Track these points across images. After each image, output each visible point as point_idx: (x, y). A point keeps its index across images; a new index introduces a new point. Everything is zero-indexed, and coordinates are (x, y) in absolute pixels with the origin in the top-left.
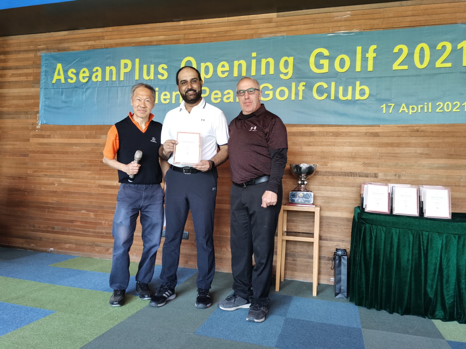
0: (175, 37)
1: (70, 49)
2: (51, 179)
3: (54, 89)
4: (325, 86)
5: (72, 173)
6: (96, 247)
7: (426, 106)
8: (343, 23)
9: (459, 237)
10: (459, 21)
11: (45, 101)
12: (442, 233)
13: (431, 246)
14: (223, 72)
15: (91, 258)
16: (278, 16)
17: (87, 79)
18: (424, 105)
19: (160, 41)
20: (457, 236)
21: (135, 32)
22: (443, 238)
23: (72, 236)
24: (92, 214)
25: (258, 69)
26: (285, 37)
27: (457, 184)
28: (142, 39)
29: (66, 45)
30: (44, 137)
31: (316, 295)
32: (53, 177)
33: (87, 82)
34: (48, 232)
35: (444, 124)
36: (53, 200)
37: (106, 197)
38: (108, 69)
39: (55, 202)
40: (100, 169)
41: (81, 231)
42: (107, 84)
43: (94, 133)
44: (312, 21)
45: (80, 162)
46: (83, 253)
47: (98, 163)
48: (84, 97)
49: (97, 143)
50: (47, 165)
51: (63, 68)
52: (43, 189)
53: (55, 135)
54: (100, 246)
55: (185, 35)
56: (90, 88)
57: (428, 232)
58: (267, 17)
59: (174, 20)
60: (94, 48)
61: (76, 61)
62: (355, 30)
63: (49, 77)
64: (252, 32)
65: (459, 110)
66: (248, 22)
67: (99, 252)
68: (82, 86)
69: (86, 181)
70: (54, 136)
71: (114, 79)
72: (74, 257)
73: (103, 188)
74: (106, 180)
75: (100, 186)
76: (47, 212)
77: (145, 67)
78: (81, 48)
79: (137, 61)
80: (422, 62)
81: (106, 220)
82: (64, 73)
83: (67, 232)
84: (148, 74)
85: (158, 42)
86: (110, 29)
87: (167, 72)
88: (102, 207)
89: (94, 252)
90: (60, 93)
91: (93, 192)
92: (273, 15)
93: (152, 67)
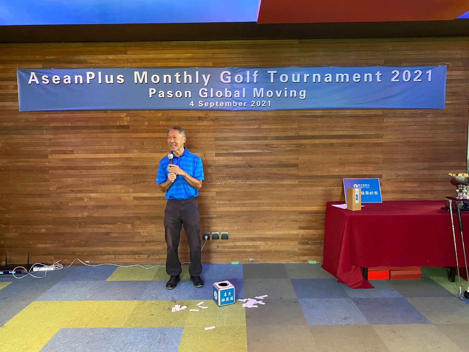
5: (103, 188)
6: (136, 255)
16: (299, 43)
19: (188, 58)
23: (109, 248)
30: (65, 153)
32: (81, 193)
34: (82, 246)
36: (84, 215)
40: (133, 182)
41: (118, 242)
45: (110, 176)
47: (131, 176)
49: (127, 157)
50: (72, 181)
52: (71, 204)
60: (115, 62)
70: (78, 151)
73: (139, 200)
74: (142, 192)
76: (78, 227)
86: (133, 44)
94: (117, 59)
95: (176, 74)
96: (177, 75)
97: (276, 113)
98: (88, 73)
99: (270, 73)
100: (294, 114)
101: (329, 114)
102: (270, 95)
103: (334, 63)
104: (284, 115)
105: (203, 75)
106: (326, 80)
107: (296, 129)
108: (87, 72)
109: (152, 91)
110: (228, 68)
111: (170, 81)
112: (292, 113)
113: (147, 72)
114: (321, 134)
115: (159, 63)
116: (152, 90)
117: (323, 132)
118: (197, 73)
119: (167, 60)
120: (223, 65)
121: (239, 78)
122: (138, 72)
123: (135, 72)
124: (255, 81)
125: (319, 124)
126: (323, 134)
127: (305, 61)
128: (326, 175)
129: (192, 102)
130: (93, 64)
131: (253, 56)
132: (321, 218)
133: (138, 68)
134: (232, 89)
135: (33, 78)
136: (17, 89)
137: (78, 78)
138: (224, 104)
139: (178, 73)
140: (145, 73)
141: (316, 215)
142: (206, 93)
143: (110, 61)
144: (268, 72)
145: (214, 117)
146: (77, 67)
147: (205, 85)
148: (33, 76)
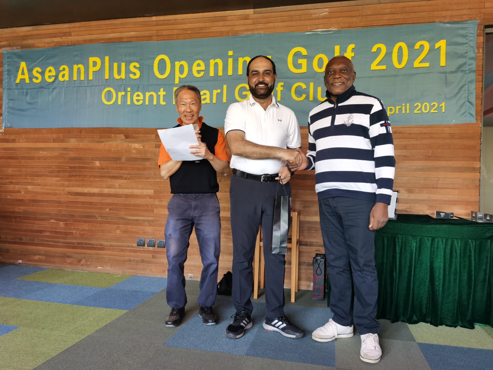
0: (147, 33)
1: (34, 46)
2: (17, 187)
3: (18, 89)
4: (304, 86)
5: (40, 180)
6: (67, 258)
7: (404, 107)
8: (321, 21)
9: (433, 240)
10: (437, 20)
11: (8, 102)
12: (416, 236)
13: (405, 249)
14: (199, 72)
15: (62, 270)
16: (254, 13)
17: (53, 79)
18: (402, 106)
19: (131, 37)
20: (431, 238)
21: (104, 28)
22: (417, 241)
23: (41, 247)
24: (62, 223)
25: (235, 68)
26: (262, 35)
27: (435, 187)
28: (112, 35)
29: (30, 42)
30: (8, 142)
31: (294, 302)
32: (19, 185)
33: (53, 82)
34: (15, 243)
35: (422, 125)
36: (20, 209)
37: (76, 205)
38: (75, 67)
39: (22, 211)
40: (69, 175)
41: (50, 241)
42: (75, 84)
43: (62, 137)
44: (290, 18)
45: (47, 168)
46: (54, 265)
47: (67, 168)
48: (50, 97)
49: (65, 147)
50: (12, 171)
51: (27, 66)
52: (9, 197)
53: (21, 139)
54: (71, 257)
55: (158, 31)
56: (56, 88)
57: (402, 234)
58: (244, 13)
59: (145, 15)
60: (60, 45)
61: (42, 58)
62: (334, 28)
63: (12, 76)
64: (228, 29)
65: (436, 111)
66: (223, 19)
67: (71, 264)
68: (48, 86)
69: (54, 188)
70: (19, 140)
71: (82, 78)
72: (44, 269)
73: (73, 195)
74: (77, 187)
75: (69, 193)
76: (13, 222)
77: (115, 65)
78: (46, 45)
79: (107, 58)
80: (400, 62)
81: (77, 229)
82: (28, 73)
83: (36, 243)
84: (119, 72)
85: (129, 39)
86: (78, 24)
87: (139, 71)
88: (73, 216)
89: (65, 264)
90: (25, 94)
91: (62, 200)
92: (250, 12)
93: (123, 65)
94: (62, 41)
143: (55, 44)
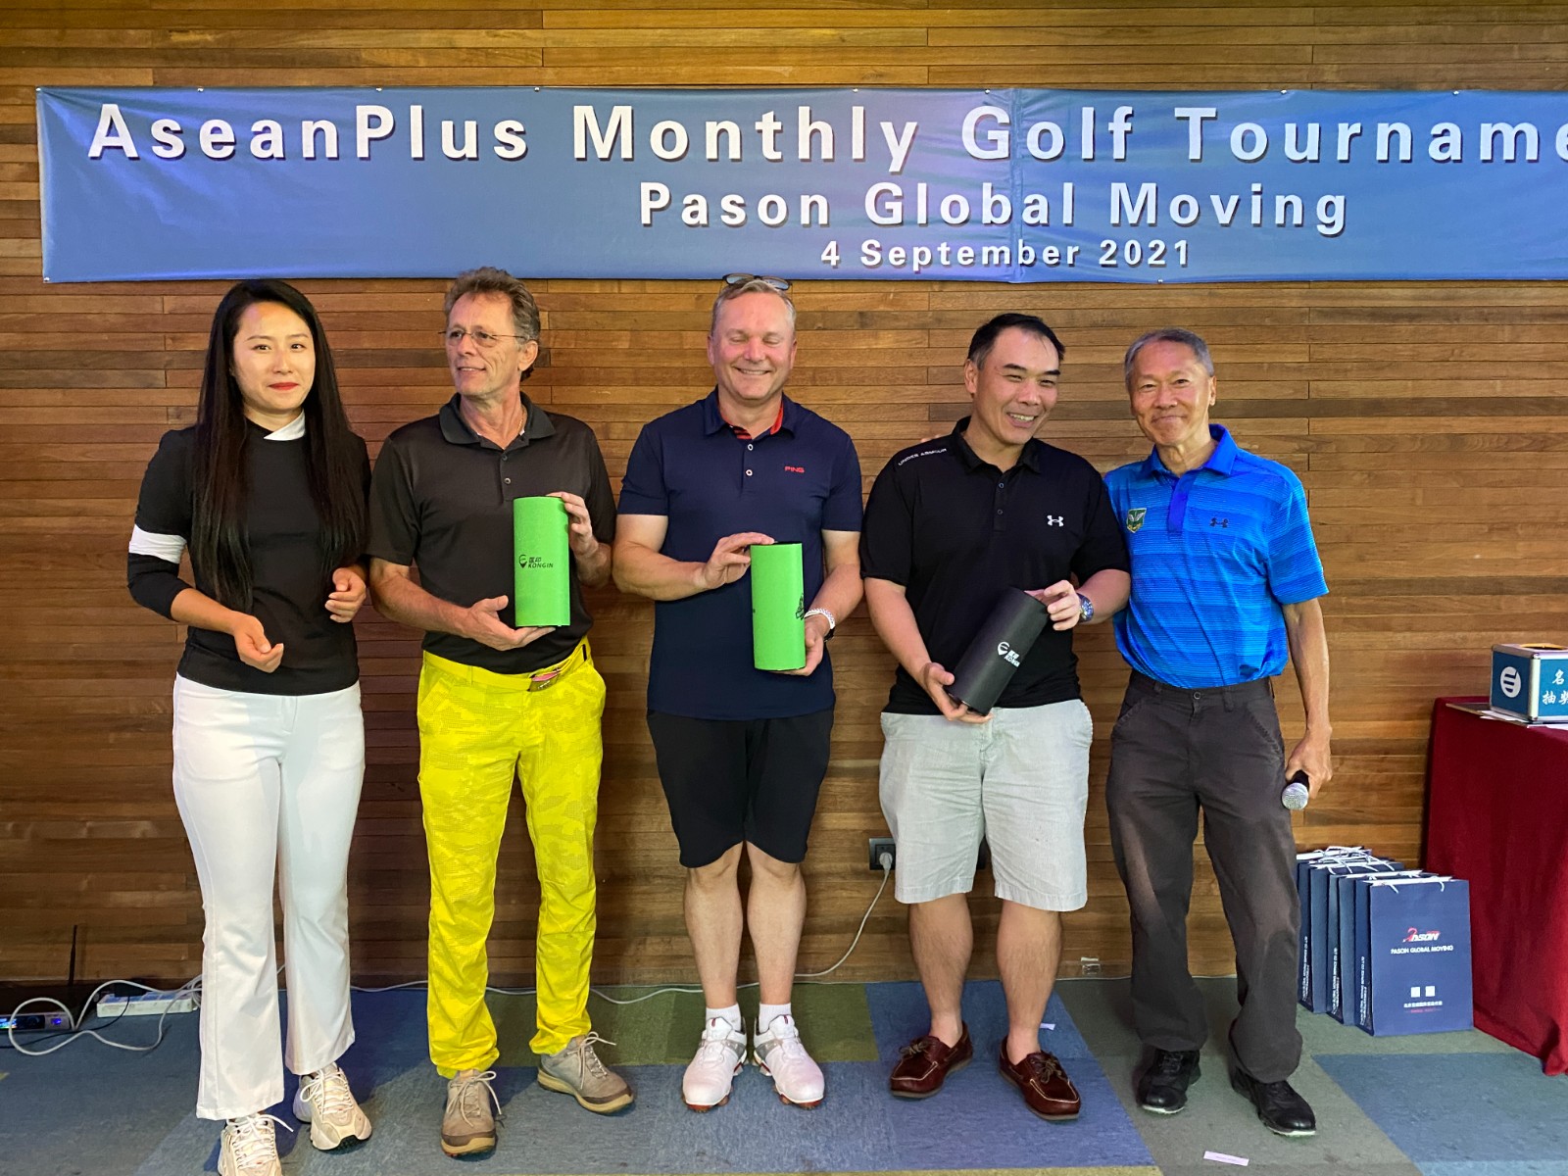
94: (495, 48)
95: (761, 120)
96: (768, 124)
97: (1210, 293)
98: (363, 112)
99: (1188, 118)
100: (1292, 300)
101: (1445, 304)
102: (1186, 216)
103: (1472, 74)
104: (1248, 304)
105: (883, 124)
106: (1434, 151)
107: (1299, 370)
108: (359, 108)
109: (654, 194)
110: (1000, 93)
111: (734, 152)
112: (1282, 297)
113: (629, 108)
114: (1409, 395)
115: (685, 69)
116: (652, 192)
117: (1417, 383)
118: (858, 113)
119: (723, 57)
120: (975, 82)
121: (1044, 138)
122: (591, 108)
123: (576, 107)
124: (1119, 152)
125: (1399, 347)
126: (1417, 395)
127: (1342, 67)
128: (1432, 580)
129: (832, 245)
130: (391, 72)
131: (1111, 42)
132: (1407, 771)
133: (592, 88)
134: (1013, 186)
135: (112, 130)
136: (38, 181)
137: (319, 135)
138: (978, 255)
139: (771, 114)
140: (622, 113)
141: (1382, 760)
142: (897, 207)
143: (464, 56)
144: (1177, 115)
145: (930, 314)
146: (313, 83)
147: (891, 170)
148: (112, 121)
